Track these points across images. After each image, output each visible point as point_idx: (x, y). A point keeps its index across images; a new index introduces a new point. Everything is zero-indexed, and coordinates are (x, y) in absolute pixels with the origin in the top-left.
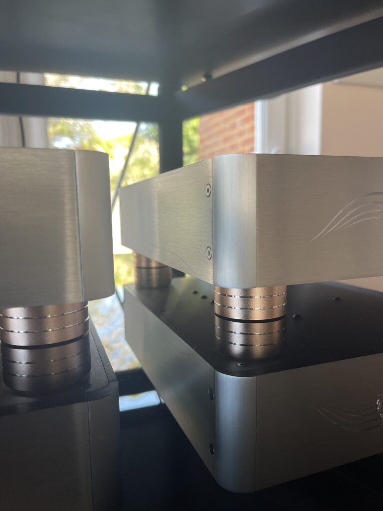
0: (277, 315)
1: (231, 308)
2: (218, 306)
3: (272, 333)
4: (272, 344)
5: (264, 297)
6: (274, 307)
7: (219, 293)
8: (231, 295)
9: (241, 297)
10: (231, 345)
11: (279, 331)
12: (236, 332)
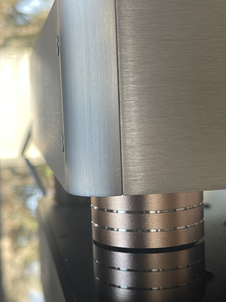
0: (183, 241)
1: (112, 229)
2: (95, 227)
3: (177, 268)
4: (178, 286)
5: (161, 212)
6: (178, 228)
7: (96, 208)
8: (111, 209)
9: (128, 212)
10: (113, 288)
11: (188, 266)
12: (121, 268)
